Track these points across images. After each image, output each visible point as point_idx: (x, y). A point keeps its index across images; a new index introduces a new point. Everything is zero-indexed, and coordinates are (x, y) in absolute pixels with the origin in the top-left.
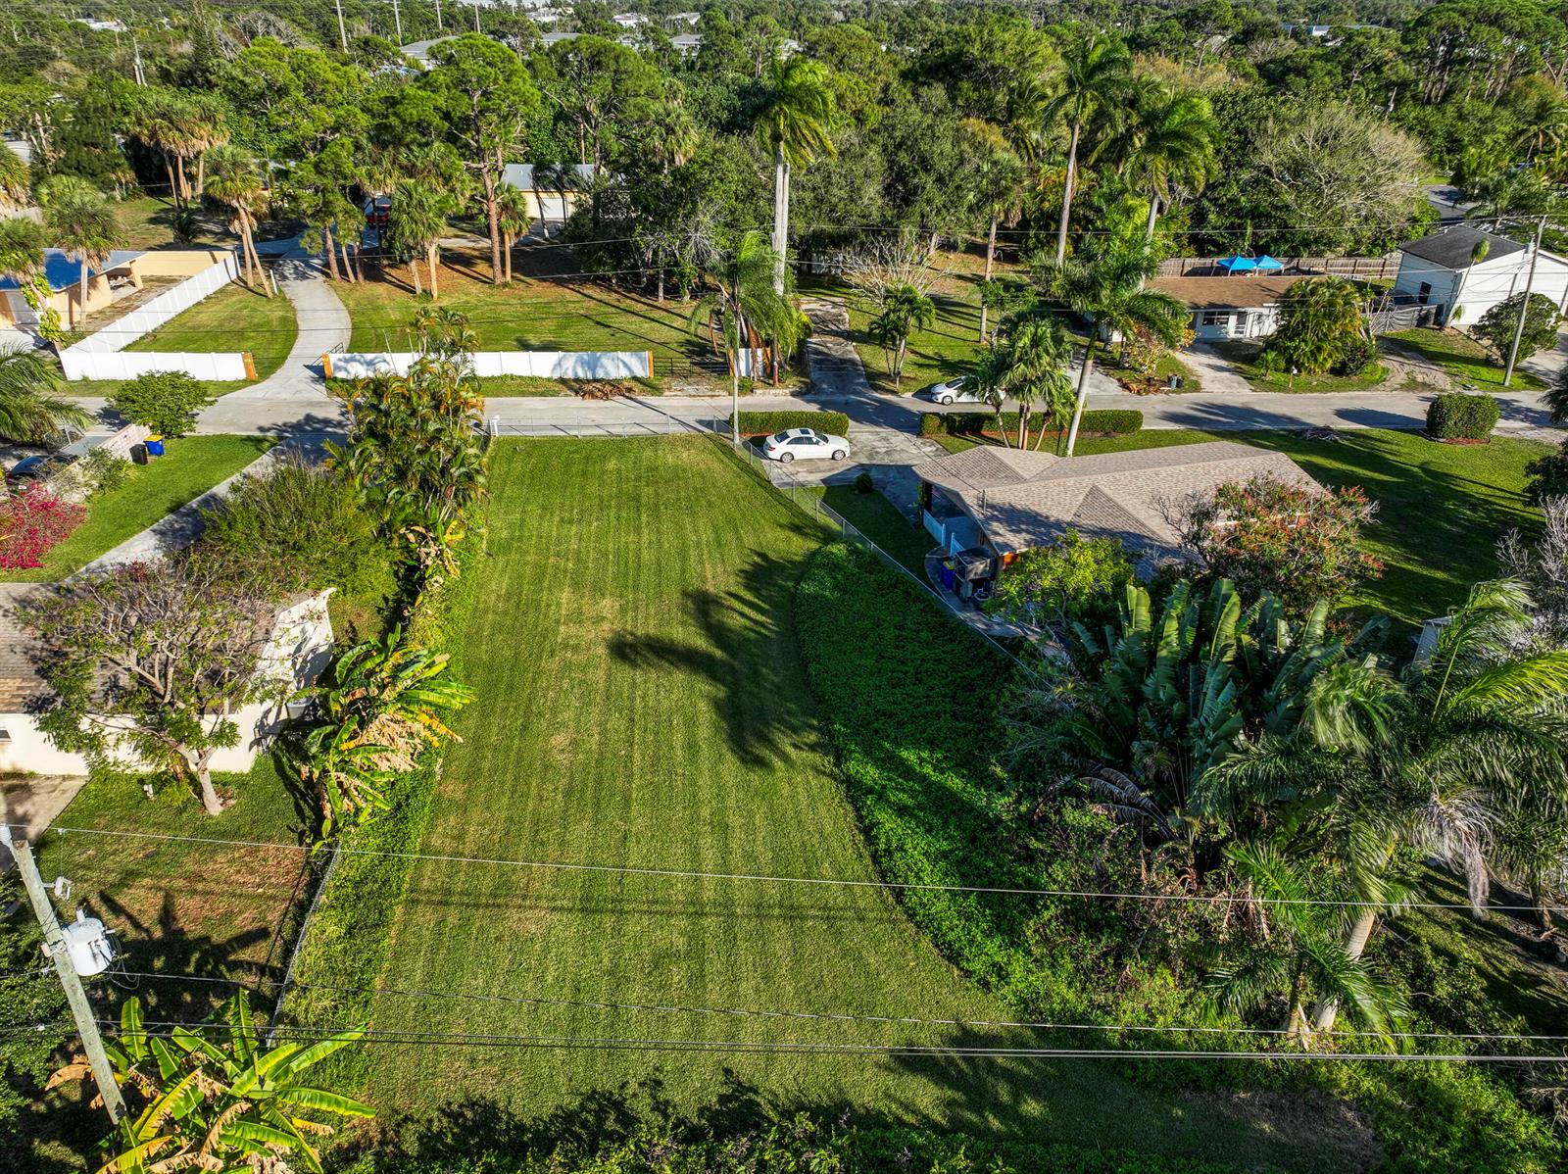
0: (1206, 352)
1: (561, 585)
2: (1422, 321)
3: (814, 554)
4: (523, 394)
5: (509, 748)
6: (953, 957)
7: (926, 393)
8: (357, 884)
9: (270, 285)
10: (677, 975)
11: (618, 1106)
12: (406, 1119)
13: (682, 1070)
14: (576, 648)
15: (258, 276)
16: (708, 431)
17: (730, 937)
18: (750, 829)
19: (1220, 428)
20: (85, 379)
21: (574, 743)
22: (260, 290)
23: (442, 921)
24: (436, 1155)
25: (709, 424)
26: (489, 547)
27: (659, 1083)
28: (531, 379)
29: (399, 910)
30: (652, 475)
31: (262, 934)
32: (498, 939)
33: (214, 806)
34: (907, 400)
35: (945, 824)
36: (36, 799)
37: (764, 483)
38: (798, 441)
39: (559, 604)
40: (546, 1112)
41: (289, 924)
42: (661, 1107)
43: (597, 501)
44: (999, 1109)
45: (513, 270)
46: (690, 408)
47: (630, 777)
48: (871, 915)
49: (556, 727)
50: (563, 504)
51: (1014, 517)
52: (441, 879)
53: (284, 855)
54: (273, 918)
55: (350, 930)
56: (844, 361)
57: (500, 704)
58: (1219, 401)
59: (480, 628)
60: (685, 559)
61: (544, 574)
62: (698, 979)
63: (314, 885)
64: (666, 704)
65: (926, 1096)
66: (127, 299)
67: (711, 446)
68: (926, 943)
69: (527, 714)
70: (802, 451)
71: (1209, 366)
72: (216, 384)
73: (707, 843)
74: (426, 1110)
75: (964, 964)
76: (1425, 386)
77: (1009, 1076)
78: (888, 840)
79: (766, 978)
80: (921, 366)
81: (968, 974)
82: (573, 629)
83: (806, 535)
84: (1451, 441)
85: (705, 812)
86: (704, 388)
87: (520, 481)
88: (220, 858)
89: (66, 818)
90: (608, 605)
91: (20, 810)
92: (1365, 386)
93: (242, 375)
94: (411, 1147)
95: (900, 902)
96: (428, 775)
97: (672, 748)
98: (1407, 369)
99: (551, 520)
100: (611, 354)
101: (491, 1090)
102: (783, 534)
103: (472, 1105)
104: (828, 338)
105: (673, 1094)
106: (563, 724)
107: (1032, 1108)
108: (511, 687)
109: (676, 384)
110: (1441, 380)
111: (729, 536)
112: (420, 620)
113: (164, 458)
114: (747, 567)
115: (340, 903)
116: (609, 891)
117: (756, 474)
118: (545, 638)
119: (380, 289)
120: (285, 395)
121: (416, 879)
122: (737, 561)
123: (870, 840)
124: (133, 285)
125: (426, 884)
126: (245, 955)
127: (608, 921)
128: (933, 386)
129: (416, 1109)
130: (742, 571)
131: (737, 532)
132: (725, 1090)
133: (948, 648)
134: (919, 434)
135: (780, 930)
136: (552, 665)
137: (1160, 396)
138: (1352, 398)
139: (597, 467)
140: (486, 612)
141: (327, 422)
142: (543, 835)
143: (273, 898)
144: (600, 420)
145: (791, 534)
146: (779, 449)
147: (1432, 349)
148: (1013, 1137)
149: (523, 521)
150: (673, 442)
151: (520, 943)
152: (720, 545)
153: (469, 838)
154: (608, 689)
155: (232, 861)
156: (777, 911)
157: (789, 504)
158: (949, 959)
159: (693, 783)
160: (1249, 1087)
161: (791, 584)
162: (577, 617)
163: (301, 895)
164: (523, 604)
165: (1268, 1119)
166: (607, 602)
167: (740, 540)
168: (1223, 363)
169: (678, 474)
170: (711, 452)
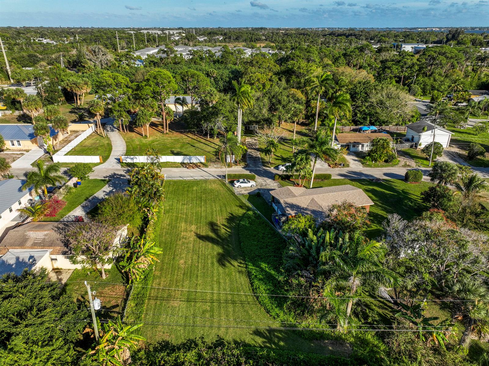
0: (353, 155)
1: (182, 222)
2: (411, 147)
3: (245, 214)
4: (172, 167)
5: (170, 264)
6: (268, 312)
7: (277, 168)
8: (138, 295)
9: (104, 133)
10: (208, 315)
11: (195, 342)
12: (150, 344)
13: (208, 335)
14: (185, 239)
15: (101, 130)
16: (220, 178)
17: (219, 307)
18: (225, 283)
19: (353, 178)
20: (58, 162)
21: (185, 262)
22: (101, 135)
23: (156, 303)
24: (157, 351)
25: (220, 176)
26: (164, 211)
27: (203, 338)
28: (174, 163)
29: (147, 301)
30: (205, 191)
31: (117, 306)
32: (168, 307)
33: (104, 277)
34: (272, 169)
35: (269, 282)
36: (63, 274)
37: (233, 194)
38: (242, 182)
39: (181, 227)
40: (180, 343)
41: (123, 303)
42: (203, 343)
43: (191, 199)
44: (274, 343)
45: (169, 129)
46: (215, 172)
47: (198, 271)
48: (251, 303)
49: (181, 258)
50: (182, 199)
51: (292, 206)
52: (155, 294)
53: (120, 289)
54: (119, 302)
55: (136, 305)
56: (256, 157)
57: (168, 252)
58: (354, 170)
59: (162, 233)
60: (212, 215)
61: (178, 219)
62: (212, 316)
63: (128, 295)
64: (207, 253)
65: (259, 340)
66: (66, 138)
67: (220, 183)
68: (262, 309)
69: (174, 255)
70: (243, 185)
71: (353, 160)
72: (92, 164)
73: (215, 286)
74: (154, 343)
75: (270, 314)
76: (409, 166)
77: (278, 337)
78: (256, 286)
79: (227, 316)
80: (277, 159)
81: (271, 316)
82: (185, 233)
83: (243, 208)
84: (411, 183)
85: (215, 279)
86: (219, 165)
87: (171, 193)
88: (106, 288)
89: (71, 279)
90: (193, 227)
91: (60, 277)
92: (393, 166)
93: (99, 161)
94: (152, 349)
95: (258, 300)
96: (151, 270)
97: (208, 263)
98: (405, 160)
99: (179, 204)
100: (195, 157)
101: (168, 339)
102: (237, 208)
103: (164, 342)
104: (253, 150)
105: (206, 340)
106: (183, 257)
107: (282, 343)
108: (170, 248)
109: (212, 164)
110: (413, 164)
111: (224, 209)
112: (149, 232)
113: (81, 186)
114: (228, 217)
115: (134, 299)
116: (193, 297)
117: (231, 191)
118: (178, 236)
119: (133, 134)
120: (110, 167)
121: (150, 294)
122: (226, 215)
123: (252, 286)
124: (67, 133)
125: (152, 295)
126: (114, 310)
127: (193, 304)
128: (279, 165)
129: (152, 342)
130: (227, 218)
131: (226, 208)
132: (217, 339)
133: (275, 239)
134: (274, 180)
135: (230, 306)
136: (180, 243)
137: (339, 169)
138: (389, 169)
139: (191, 189)
140: (164, 229)
141: (121, 175)
142: (178, 284)
143: (119, 298)
144: (192, 175)
145: (239, 208)
146: (237, 184)
147: (413, 155)
148: (277, 349)
149: (172, 204)
150: (211, 182)
151: (173, 308)
152: (221, 211)
153: (161, 285)
154: (193, 249)
155: (109, 289)
156: (230, 302)
157: (239, 200)
158: (267, 312)
159: (213, 272)
160: (328, 339)
161: (238, 222)
162: (186, 230)
163: (125, 297)
164: (173, 226)
165: (331, 346)
166: (193, 226)
167: (226, 210)
168: (356, 159)
169: (212, 191)
170: (220, 185)
